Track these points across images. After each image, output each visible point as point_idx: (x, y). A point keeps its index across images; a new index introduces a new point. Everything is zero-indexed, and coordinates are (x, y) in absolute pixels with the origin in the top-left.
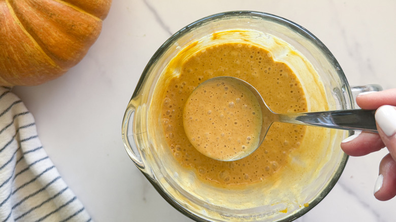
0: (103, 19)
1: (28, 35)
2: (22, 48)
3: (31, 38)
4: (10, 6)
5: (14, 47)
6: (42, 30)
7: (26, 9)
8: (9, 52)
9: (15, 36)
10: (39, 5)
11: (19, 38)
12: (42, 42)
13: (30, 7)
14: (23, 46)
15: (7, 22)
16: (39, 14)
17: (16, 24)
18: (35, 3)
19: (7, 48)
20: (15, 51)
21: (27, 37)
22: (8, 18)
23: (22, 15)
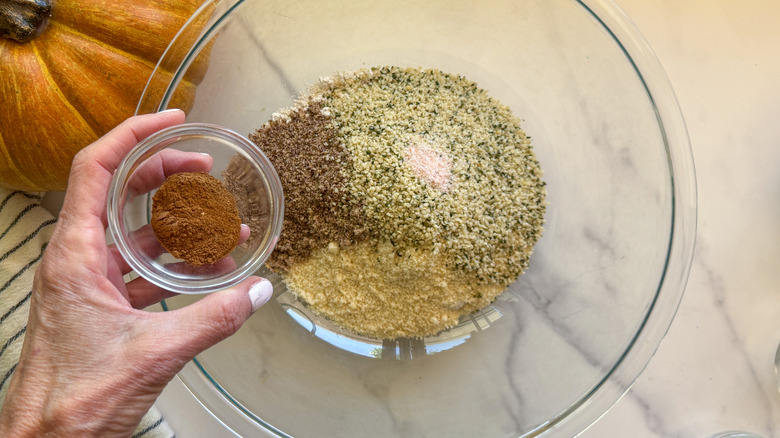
0: (197, 83)
1: (72, 108)
2: (62, 131)
3: (77, 114)
4: (41, 62)
5: (48, 129)
6: (94, 101)
7: (67, 66)
8: (40, 136)
9: (50, 111)
10: (90, 60)
11: (56, 113)
12: (94, 120)
13: (74, 63)
14: (63, 127)
15: (37, 87)
16: (90, 74)
17: (52, 90)
18: (84, 55)
19: (36, 130)
20: (49, 134)
21: (70, 112)
22: (38, 81)
23: (61, 75)
